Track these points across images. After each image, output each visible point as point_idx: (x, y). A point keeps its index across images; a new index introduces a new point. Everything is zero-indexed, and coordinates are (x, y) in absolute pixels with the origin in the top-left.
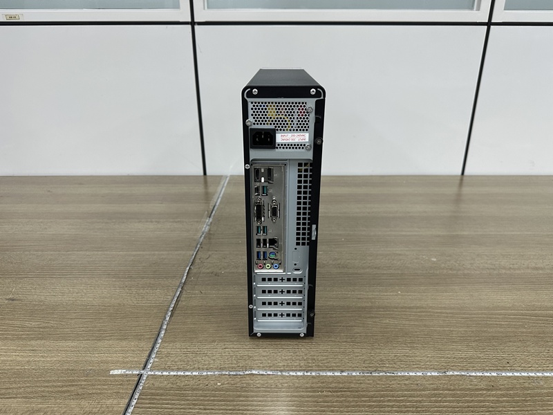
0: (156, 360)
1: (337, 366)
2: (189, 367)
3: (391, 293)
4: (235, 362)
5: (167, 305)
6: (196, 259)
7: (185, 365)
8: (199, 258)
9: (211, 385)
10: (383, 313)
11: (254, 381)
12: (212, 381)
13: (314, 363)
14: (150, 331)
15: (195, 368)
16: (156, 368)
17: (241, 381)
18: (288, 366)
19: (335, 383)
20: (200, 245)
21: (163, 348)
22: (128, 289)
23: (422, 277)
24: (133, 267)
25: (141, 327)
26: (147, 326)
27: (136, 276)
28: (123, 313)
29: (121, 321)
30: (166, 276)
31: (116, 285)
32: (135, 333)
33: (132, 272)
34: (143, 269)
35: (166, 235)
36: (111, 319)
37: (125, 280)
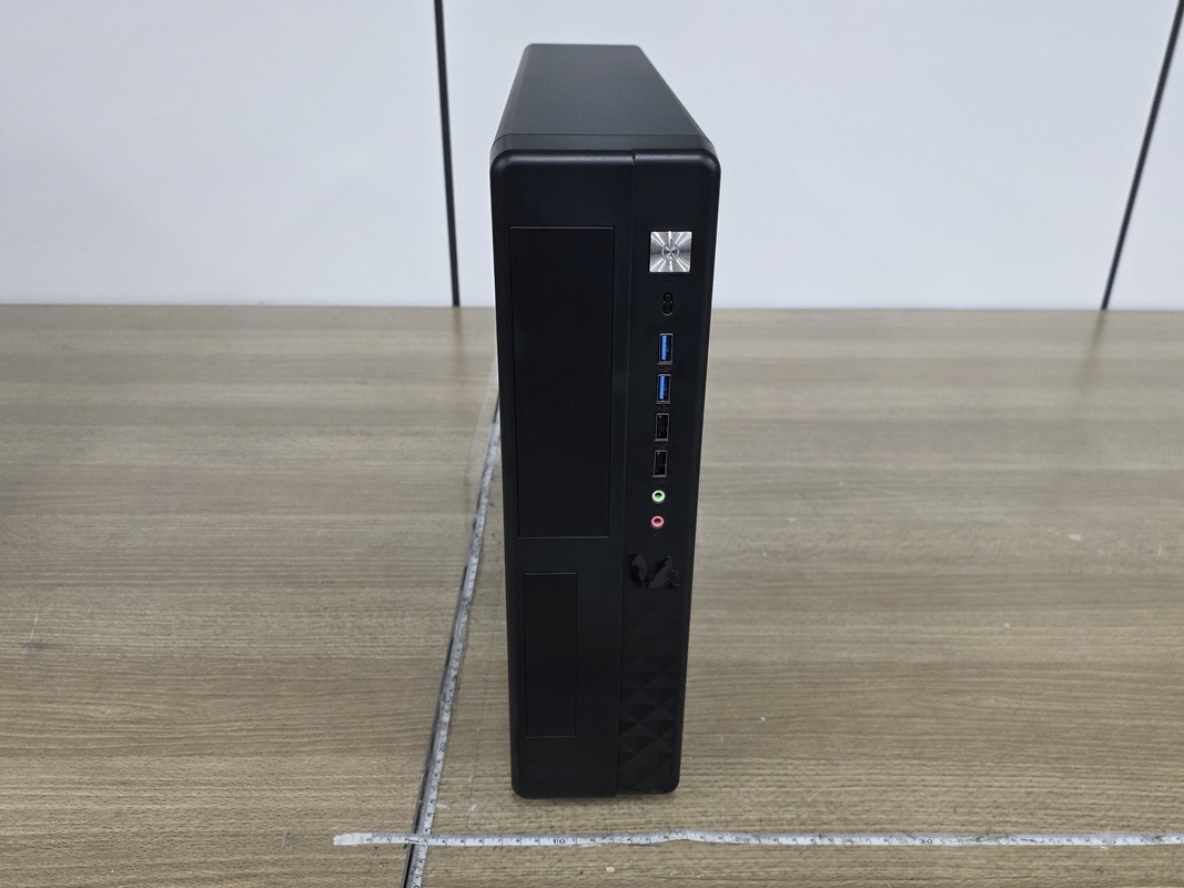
0: (441, 806)
1: (892, 822)
2: (526, 825)
3: (988, 628)
4: (639, 811)
5: (439, 659)
6: (486, 537)
7: (517, 820)
8: (491, 532)
9: (592, 874)
10: (977, 680)
11: (696, 861)
12: (591, 861)
13: (832, 813)
14: (413, 730)
15: (541, 827)
16: (446, 828)
17: (662, 860)
18: (770, 820)
19: (895, 866)
20: (488, 497)
21: (452, 774)
22: (330, 616)
23: (1055, 584)
24: (332, 555)
25: (384, 719)
26: (400, 714)
27: (345, 580)
28: (331, 681)
29: (332, 701)
30: (418, 582)
31: (299, 606)
32: (374, 733)
33: (331, 571)
34: (356, 561)
35: (394, 469)
36: (305, 697)
37: (317, 591)
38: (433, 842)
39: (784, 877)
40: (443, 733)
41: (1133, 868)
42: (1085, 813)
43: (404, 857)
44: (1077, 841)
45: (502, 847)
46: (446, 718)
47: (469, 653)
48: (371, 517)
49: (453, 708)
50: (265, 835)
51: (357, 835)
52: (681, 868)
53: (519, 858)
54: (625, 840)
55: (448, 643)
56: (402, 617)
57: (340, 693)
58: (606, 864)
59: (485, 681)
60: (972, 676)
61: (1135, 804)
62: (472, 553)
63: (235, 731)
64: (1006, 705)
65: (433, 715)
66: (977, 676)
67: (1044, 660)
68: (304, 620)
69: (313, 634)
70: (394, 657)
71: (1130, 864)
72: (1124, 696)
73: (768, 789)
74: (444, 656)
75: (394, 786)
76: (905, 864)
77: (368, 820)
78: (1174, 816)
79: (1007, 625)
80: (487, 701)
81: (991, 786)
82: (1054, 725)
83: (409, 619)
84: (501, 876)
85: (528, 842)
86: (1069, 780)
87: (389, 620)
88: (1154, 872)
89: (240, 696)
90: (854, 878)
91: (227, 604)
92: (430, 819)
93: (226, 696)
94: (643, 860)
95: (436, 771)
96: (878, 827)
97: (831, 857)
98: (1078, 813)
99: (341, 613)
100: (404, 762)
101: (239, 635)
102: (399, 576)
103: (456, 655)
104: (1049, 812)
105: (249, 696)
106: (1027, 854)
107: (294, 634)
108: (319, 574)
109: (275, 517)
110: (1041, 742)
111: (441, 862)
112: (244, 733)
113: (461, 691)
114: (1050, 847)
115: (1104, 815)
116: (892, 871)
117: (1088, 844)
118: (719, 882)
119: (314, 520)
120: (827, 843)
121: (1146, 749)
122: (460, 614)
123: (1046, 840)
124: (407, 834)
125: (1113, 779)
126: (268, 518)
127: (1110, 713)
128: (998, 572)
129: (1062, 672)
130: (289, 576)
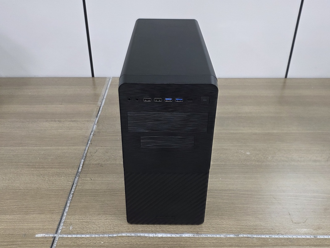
0: (63, 227)
1: (174, 231)
2: (84, 232)
3: (215, 180)
4: (113, 228)
5: (69, 189)
6: (88, 153)
7: (82, 231)
8: (90, 152)
9: (98, 244)
11: (124, 241)
12: (98, 241)
13: (160, 229)
14: (59, 208)
15: (88, 232)
16: (64, 233)
17: (116, 240)
18: (145, 231)
20: (91, 141)
21: (68, 219)
22: (43, 177)
23: (238, 167)
24: (45, 159)
25: (52, 205)
26: (57, 204)
27: (47, 166)
28: (40, 195)
29: (40, 200)
30: (67, 167)
31: (34, 174)
32: (49, 209)
33: (44, 164)
34: (51, 161)
35: (66, 132)
36: (33, 199)
37: (40, 170)
38: (60, 236)
39: (144, 245)
40: (67, 208)
41: (229, 243)
42: (223, 229)
43: (52, 240)
44: (218, 236)
45: (77, 237)
46: (68, 205)
47: (77, 187)
48: (57, 148)
49: (70, 202)
50: (19, 235)
51: (41, 235)
52: (120, 242)
53: (81, 240)
54: (107, 236)
55: (72, 184)
56: (61, 177)
57: (42, 198)
58: (102, 241)
59: (80, 195)
61: (236, 227)
62: (82, 159)
63: (14, 208)
65: (65, 204)
67: (227, 189)
69: (37, 182)
70: (57, 188)
71: (229, 241)
72: (244, 199)
74: (71, 188)
75: (52, 222)
76: (174, 241)
77: (45, 231)
78: (244, 230)
79: (221, 179)
80: (80, 200)
82: (223, 206)
83: (63, 178)
84: (75, 244)
85: (83, 236)
86: (222, 221)
87: (58, 178)
88: (234, 244)
89: (17, 199)
90: (161, 245)
91: (15, 174)
92: (60, 231)
93: (13, 199)
94: (111, 240)
95: (64, 218)
96: (170, 232)
97: (157, 240)
98: (221, 229)
99: (45, 176)
100: (56, 216)
101: (18, 182)
103: (74, 188)
104: (214, 229)
105: (19, 199)
106: (205, 239)
107: (32, 182)
108: (41, 165)
109: (31, 148)
110: (218, 211)
111: (61, 241)
112: (17, 209)
113: (73, 198)
114: (211, 237)
115: (227, 230)
116: (171, 243)
117: (221, 237)
118: (128, 246)
119: (41, 149)
120: (157, 236)
121: (244, 213)
122: (77, 176)
123: (211, 235)
124: (54, 234)
125: (233, 220)
126: (29, 148)
127: (239, 203)
128: (223, 164)
129: (230, 192)
130: (33, 165)
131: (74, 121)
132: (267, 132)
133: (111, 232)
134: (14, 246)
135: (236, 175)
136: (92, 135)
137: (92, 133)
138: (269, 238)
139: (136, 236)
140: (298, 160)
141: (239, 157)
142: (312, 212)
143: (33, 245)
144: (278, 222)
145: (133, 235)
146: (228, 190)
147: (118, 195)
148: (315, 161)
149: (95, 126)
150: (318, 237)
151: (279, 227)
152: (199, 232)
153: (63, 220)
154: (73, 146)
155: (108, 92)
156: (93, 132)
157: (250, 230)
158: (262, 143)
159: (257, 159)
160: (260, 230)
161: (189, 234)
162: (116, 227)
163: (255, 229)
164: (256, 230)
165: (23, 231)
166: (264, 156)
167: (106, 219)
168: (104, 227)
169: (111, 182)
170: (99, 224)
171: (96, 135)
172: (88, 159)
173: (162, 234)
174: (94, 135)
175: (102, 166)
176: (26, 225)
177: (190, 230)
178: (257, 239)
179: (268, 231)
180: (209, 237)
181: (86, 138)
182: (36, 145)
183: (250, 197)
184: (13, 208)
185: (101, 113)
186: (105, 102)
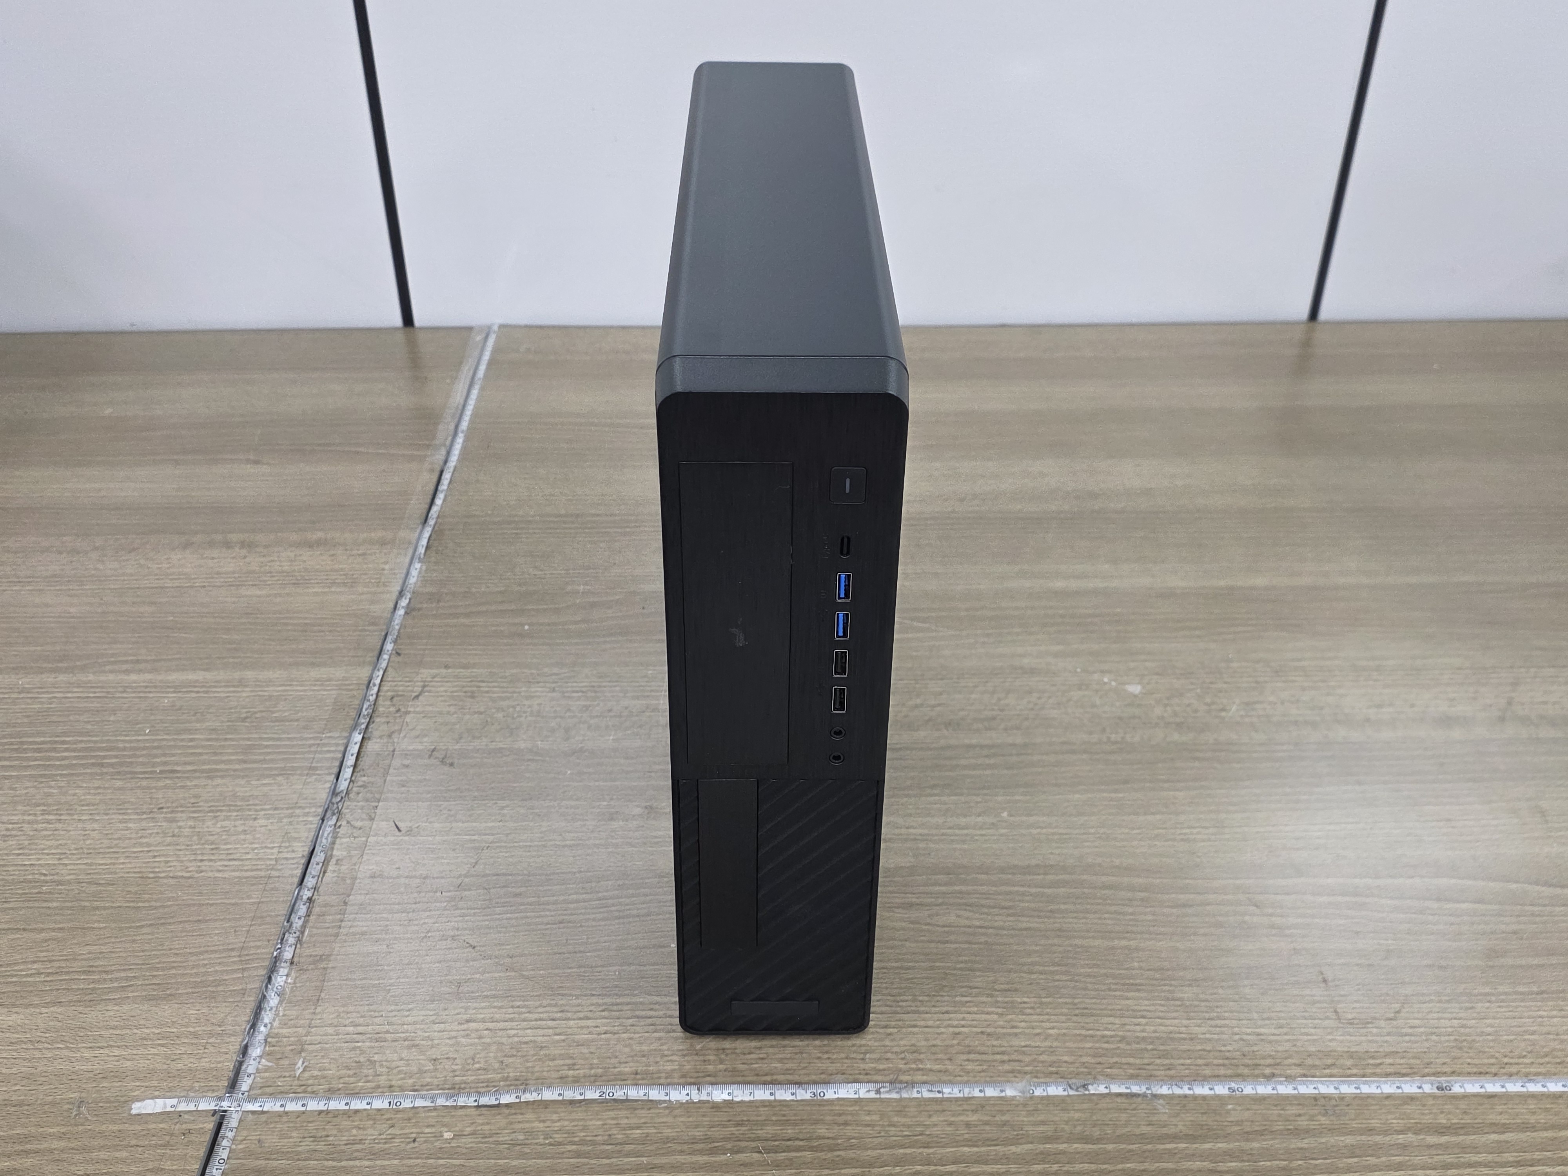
0: (264, 1063)
1: (786, 1072)
2: (360, 1084)
3: (980, 819)
4: (497, 1066)
5: (292, 876)
6: (381, 701)
7: (352, 1080)
8: (390, 694)
9: (425, 1142)
10: (943, 889)
11: (548, 1124)
12: (428, 1126)
13: (721, 1062)
14: (244, 970)
15: (378, 1087)
16: (268, 1090)
17: (511, 1123)
18: (646, 1073)
19: (774, 1125)
20: (395, 642)
21: (284, 1025)
22: (166, 820)
23: (1085, 756)
24: (179, 732)
25: (212, 956)
26: (232, 950)
27: (189, 768)
28: (156, 908)
29: (152, 934)
30: (283, 769)
31: (126, 806)
32: (197, 974)
33: (173, 755)
34: (209, 740)
35: (278, 600)
36: (121, 929)
37: (153, 783)
38: (250, 1107)
39: (645, 1140)
40: (283, 971)
41: (1043, 1123)
42: (1014, 1057)
43: (210, 1126)
44: (990, 1092)
45: (328, 1112)
46: (288, 955)
47: (331, 868)
48: (237, 675)
49: (299, 940)
50: (53, 1104)
51: (160, 1102)
52: (530, 1133)
53: (346, 1123)
54: (471, 1102)
55: (306, 851)
56: (255, 819)
57: (163, 924)
58: (446, 1129)
60: (940, 885)
61: (1076, 1045)
62: (354, 728)
63: (31, 975)
64: (967, 922)
65: (274, 950)
66: (946, 884)
67: (1034, 862)
68: (130, 825)
69: (141, 844)
70: (237, 874)
71: (1042, 1118)
72: (1113, 908)
73: (655, 1034)
74: (299, 872)
75: (211, 1040)
76: (786, 1122)
77: (176, 1083)
78: (1115, 1059)
79: (1005, 814)
81: (915, 1026)
82: (1015, 947)
83: (262, 822)
84: (320, 1147)
85: (358, 1104)
86: (1010, 1017)
87: (238, 823)
88: (1066, 1127)
89: (42, 930)
91: (38, 805)
92: (249, 1081)
93: (24, 930)
94: (488, 1124)
95: (266, 1020)
96: (768, 1078)
97: (704, 1116)
98: (1006, 1058)
99: (179, 815)
100: (228, 1010)
101: (50, 847)
102: (260, 761)
103: (314, 869)
104: (972, 1056)
105: (53, 930)
106: (929, 1108)
107: (116, 846)
108: (158, 760)
109: (111, 677)
110: (993, 969)
111: (255, 1130)
113: (311, 917)
114: (958, 1099)
115: (1034, 1060)
116: (769, 1130)
117: (1003, 1094)
118: (569, 1148)
119: (161, 681)
120: (704, 1097)
121: (1114, 976)
122: (329, 813)
123: (956, 1090)
124: (220, 1099)
125: (1062, 1014)
126: (103, 678)
127: (1088, 931)
128: (1019, 740)
129: (1050, 877)
130: (121, 764)
131: (319, 543)
132: (1222, 583)
133: (489, 1083)
134: (28, 1162)
135: (1077, 796)
136: (401, 612)
137: (404, 602)
138: (1230, 1097)
139: (606, 1101)
140: (1368, 720)
141: (1094, 706)
142: (1430, 966)
143: (117, 1154)
144: (1269, 1019)
145: (592, 1094)
146: (1037, 866)
147: (522, 904)
148: (1446, 721)
149: (418, 565)
150: (1457, 1089)
151: (1277, 1041)
152: (904, 1072)
153: (262, 1029)
154: (313, 665)
155: (479, 399)
156: (409, 596)
157: (1138, 1061)
158: (1199, 637)
159: (1175, 714)
160: (1188, 1061)
161: (857, 1085)
162: (511, 1060)
163: (1165, 1055)
164: (1167, 1062)
165: (73, 1085)
166: (1208, 700)
167: (468, 1021)
168: (458, 1061)
169: (491, 838)
170: (432, 1047)
171: (419, 609)
172: (379, 728)
173: (730, 1089)
174: (414, 609)
175: (449, 761)
176: (87, 1054)
177: (862, 1066)
178: (1175, 1102)
179: (1224, 1065)
180: (949, 1100)
181: (373, 624)
182: (138, 661)
183: (1142, 900)
184: (27, 976)
185: (444, 500)
186: (464, 448)
